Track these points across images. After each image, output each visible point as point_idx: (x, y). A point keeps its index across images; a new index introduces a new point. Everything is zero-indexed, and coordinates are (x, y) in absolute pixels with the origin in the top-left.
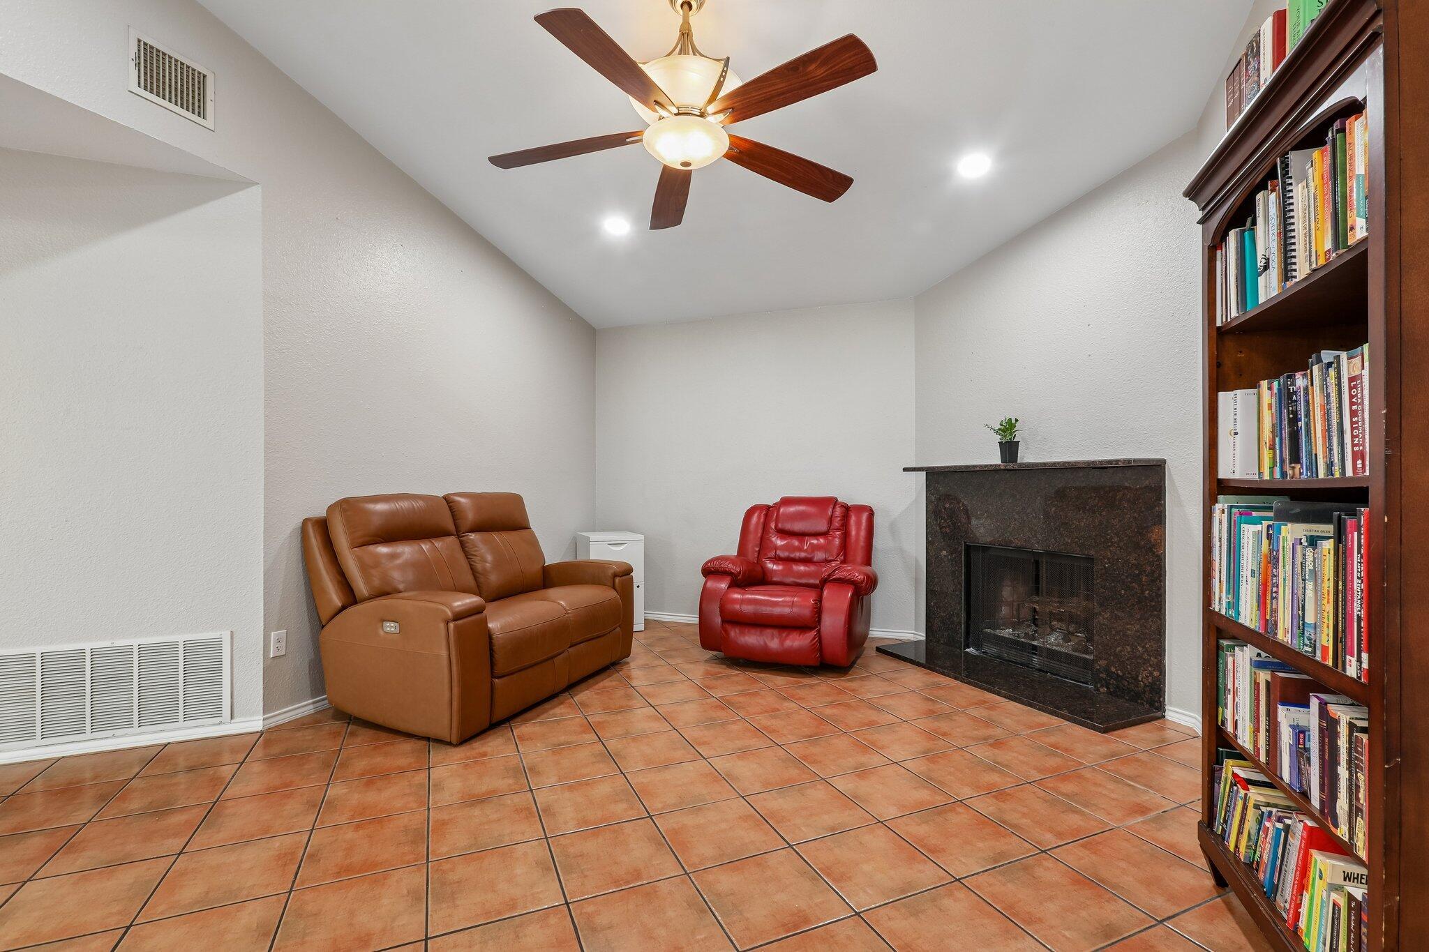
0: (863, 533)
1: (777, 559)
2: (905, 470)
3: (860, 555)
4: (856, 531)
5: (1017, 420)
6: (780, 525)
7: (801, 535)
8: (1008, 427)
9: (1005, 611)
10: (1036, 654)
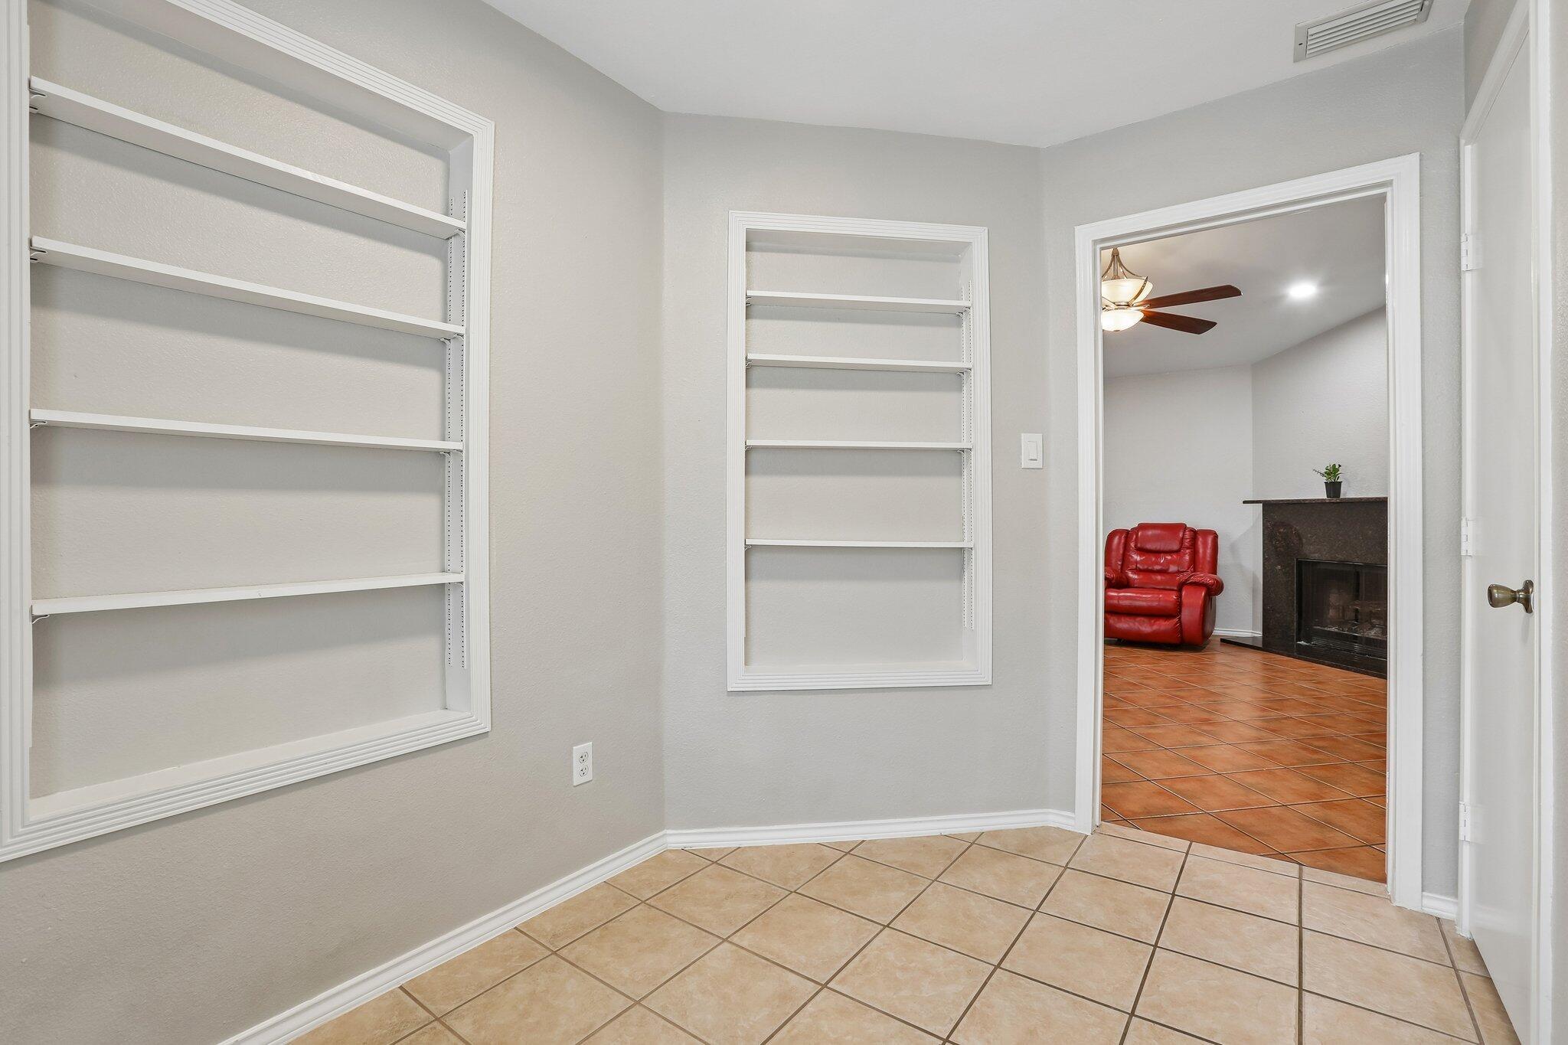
0: (1209, 551)
1: (1137, 571)
2: (1245, 502)
3: (1207, 567)
4: (1204, 550)
5: (1340, 466)
6: (1139, 545)
7: (1158, 553)
8: (1333, 471)
9: (1332, 613)
10: (1356, 643)
